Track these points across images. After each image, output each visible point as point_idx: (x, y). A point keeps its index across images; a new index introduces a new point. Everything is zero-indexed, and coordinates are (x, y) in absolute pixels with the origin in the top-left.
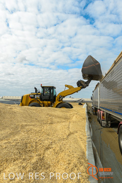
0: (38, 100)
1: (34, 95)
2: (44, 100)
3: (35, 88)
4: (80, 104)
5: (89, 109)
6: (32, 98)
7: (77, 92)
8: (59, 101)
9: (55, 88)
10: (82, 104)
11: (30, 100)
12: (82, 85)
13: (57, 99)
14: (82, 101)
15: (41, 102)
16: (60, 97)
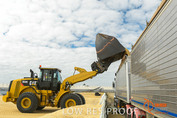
0: (34, 89)
1: (29, 81)
2: (42, 89)
3: (31, 71)
4: (97, 94)
5: (110, 101)
6: (25, 84)
7: (91, 78)
8: (65, 90)
9: (60, 72)
10: (100, 95)
11: (22, 88)
12: (98, 68)
13: (61, 87)
14: (101, 91)
15: (38, 91)
16: (67, 85)
